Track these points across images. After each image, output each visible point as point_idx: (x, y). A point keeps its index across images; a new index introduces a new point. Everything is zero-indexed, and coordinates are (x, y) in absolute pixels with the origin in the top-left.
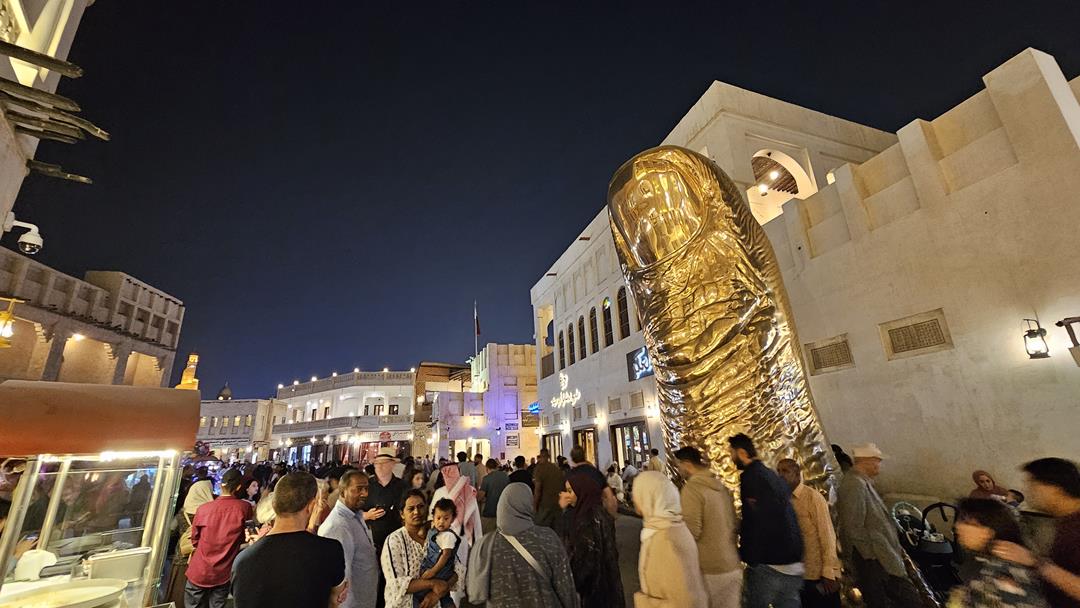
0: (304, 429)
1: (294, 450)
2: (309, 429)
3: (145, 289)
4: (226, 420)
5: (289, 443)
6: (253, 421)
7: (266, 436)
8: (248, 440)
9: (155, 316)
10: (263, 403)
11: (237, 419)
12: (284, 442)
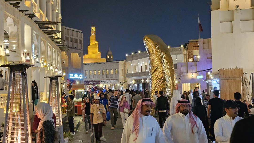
0: (138, 76)
1: (136, 85)
2: (140, 76)
3: (70, 30)
4: (108, 71)
5: (134, 82)
6: (118, 72)
7: (125, 79)
8: (117, 80)
9: (75, 39)
10: (121, 63)
11: (112, 71)
12: (132, 81)
